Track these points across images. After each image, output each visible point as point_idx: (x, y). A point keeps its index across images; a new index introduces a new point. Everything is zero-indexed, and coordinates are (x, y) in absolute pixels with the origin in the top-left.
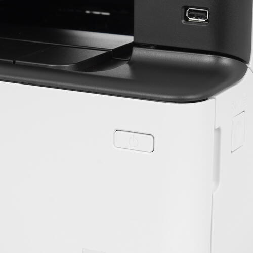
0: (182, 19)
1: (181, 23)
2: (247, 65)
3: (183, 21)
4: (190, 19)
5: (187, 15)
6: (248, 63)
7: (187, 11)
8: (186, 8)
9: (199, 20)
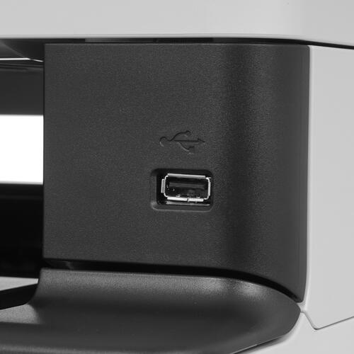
0: (150, 200)
1: (150, 207)
2: (299, 304)
3: (154, 203)
4: (169, 198)
5: (163, 191)
6: (302, 301)
7: (164, 181)
8: (160, 173)
9: (191, 200)
